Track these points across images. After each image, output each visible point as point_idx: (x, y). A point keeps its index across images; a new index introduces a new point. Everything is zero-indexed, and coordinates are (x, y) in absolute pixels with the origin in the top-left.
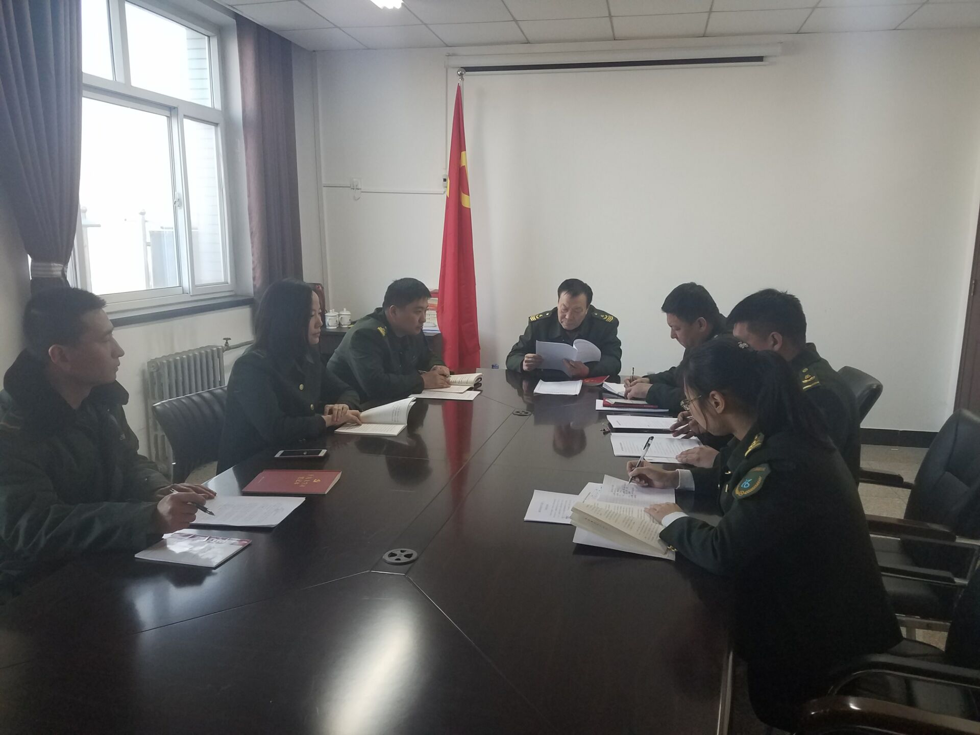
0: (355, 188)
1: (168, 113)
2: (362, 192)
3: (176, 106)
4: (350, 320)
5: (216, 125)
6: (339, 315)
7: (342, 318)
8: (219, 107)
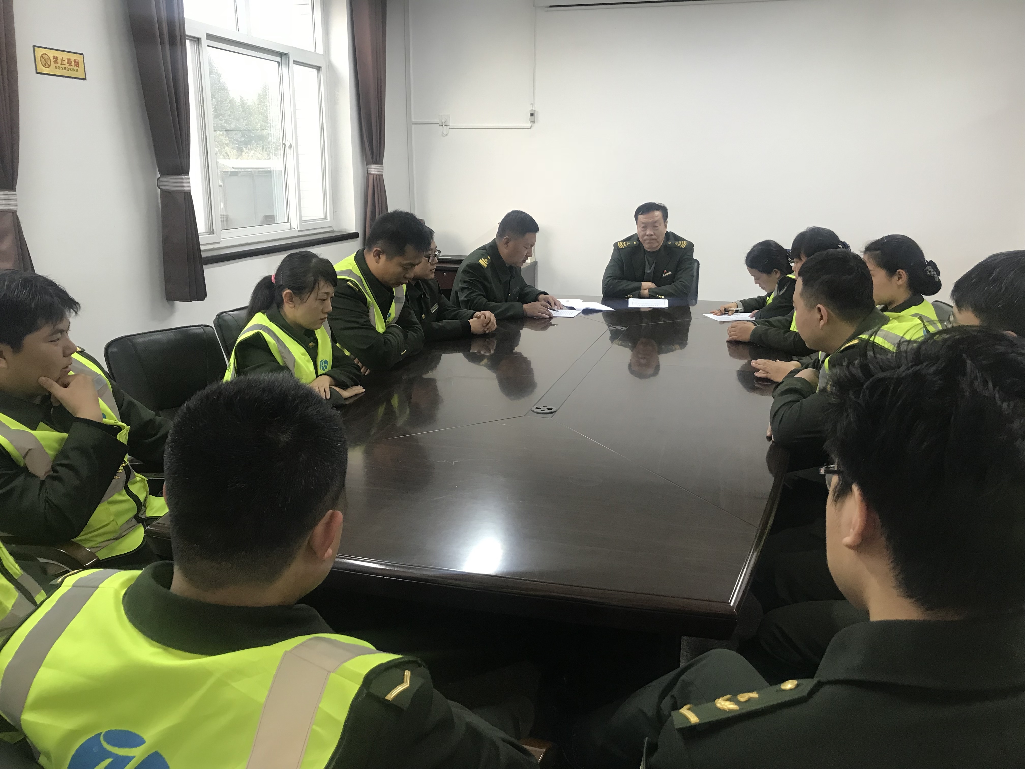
0: (443, 124)
1: (278, 59)
2: (450, 128)
3: (287, 52)
5: (318, 69)
8: (320, 51)
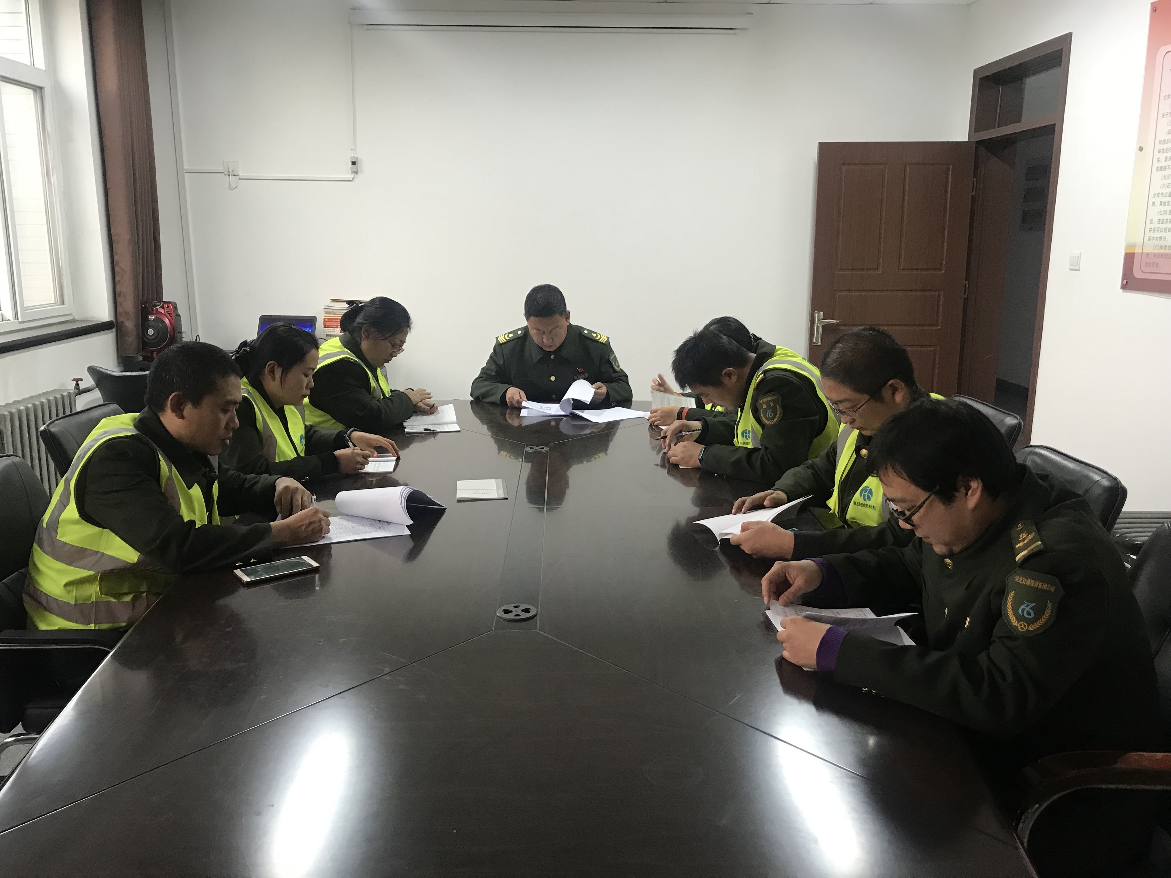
0: (231, 174)
2: (240, 179)
5: (38, 89)
8: (40, 63)
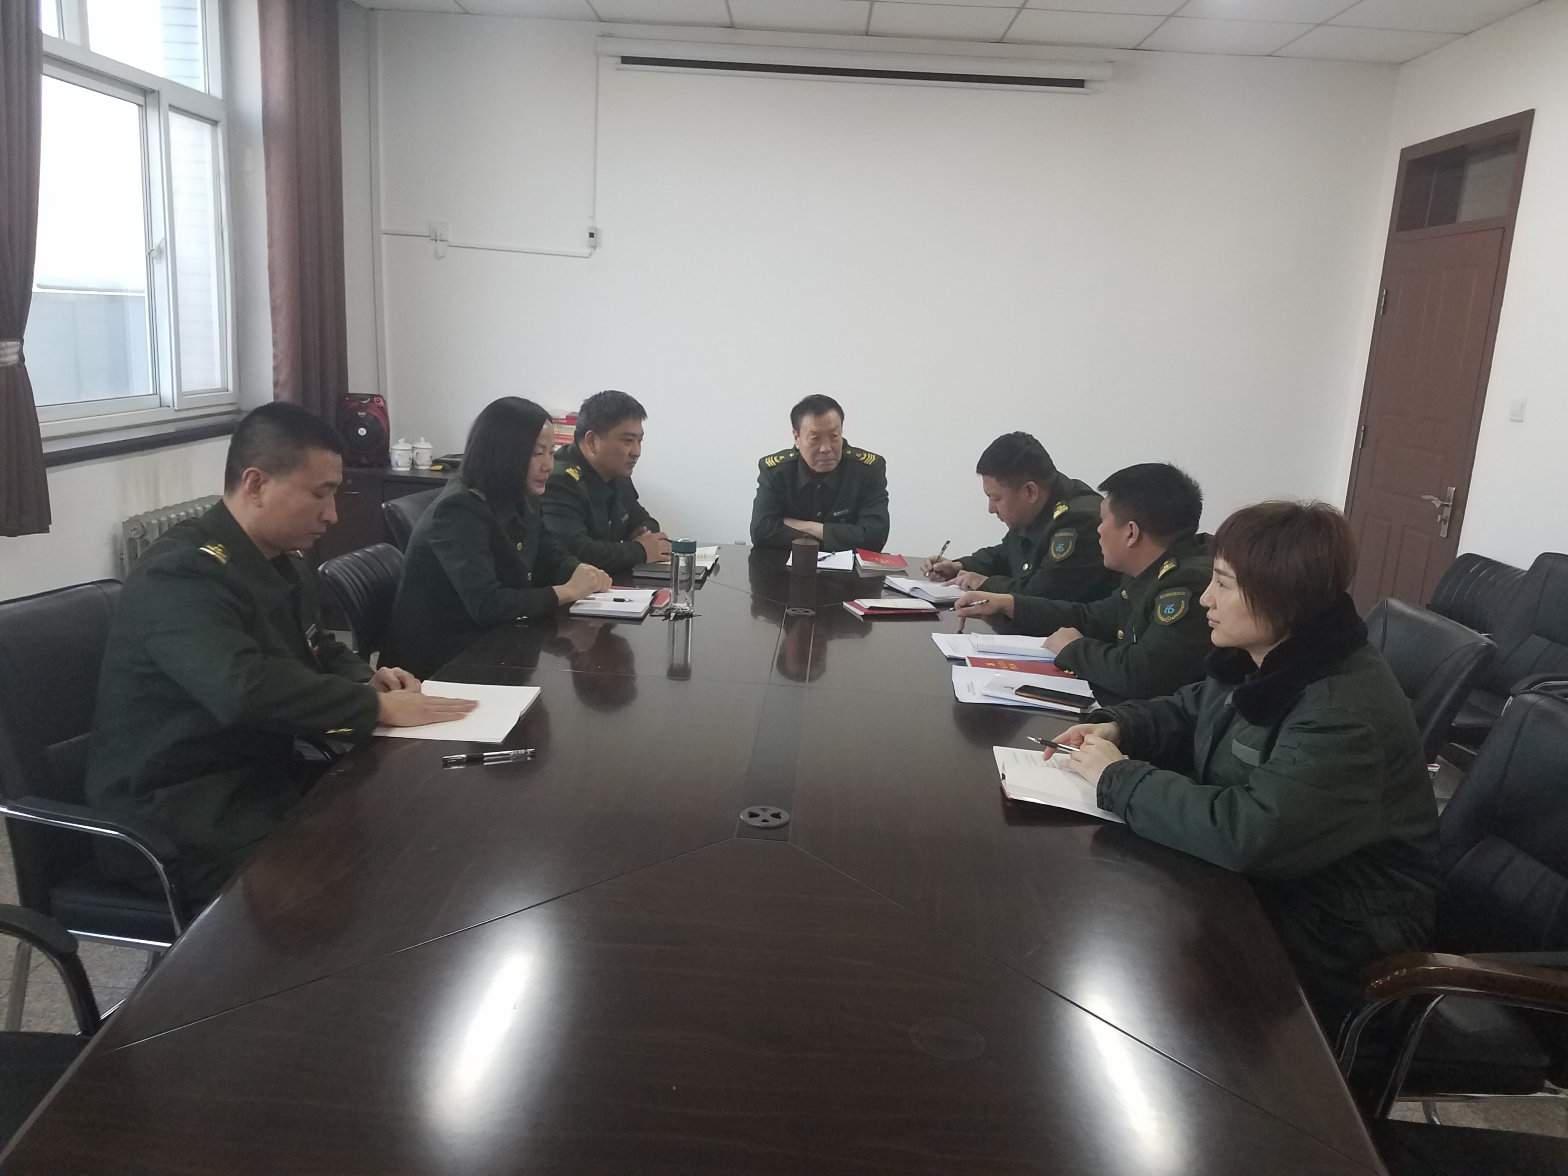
0: (437, 238)
1: (140, 99)
2: (449, 246)
3: (156, 88)
4: (431, 457)
5: (214, 123)
6: (413, 449)
7: (417, 453)
8: (217, 92)
